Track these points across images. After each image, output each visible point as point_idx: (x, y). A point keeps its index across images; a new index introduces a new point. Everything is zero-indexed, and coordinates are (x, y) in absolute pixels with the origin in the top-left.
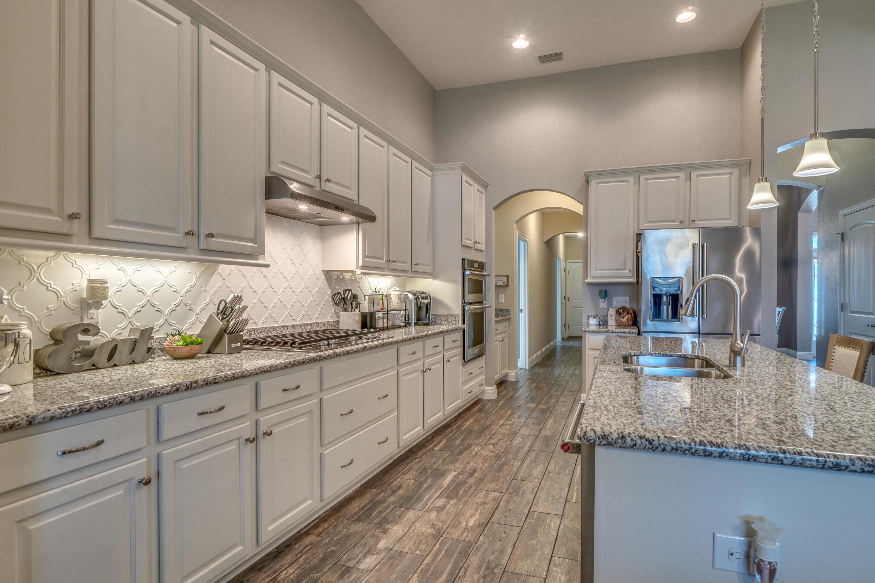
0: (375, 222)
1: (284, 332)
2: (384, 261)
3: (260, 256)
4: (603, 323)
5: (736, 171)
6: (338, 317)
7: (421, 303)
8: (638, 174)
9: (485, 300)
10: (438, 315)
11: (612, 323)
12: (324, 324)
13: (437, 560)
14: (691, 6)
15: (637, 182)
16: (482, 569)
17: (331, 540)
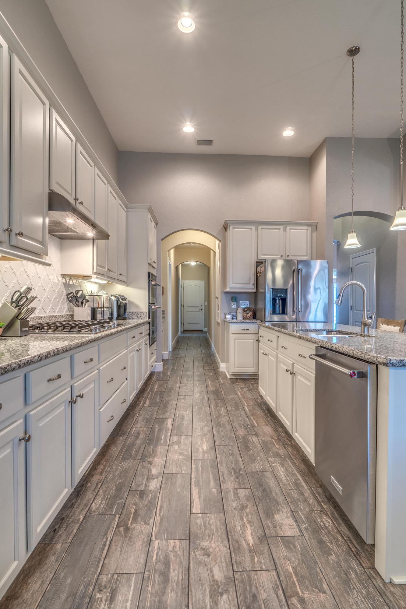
0: (108, 239)
1: (40, 321)
2: (106, 270)
3: (44, 256)
4: (235, 317)
5: (310, 228)
6: (73, 311)
7: (121, 302)
8: (257, 225)
9: (157, 303)
10: (130, 312)
11: (240, 317)
12: (62, 316)
13: (200, 474)
14: (290, 126)
15: (257, 229)
16: (233, 474)
17: (114, 475)
